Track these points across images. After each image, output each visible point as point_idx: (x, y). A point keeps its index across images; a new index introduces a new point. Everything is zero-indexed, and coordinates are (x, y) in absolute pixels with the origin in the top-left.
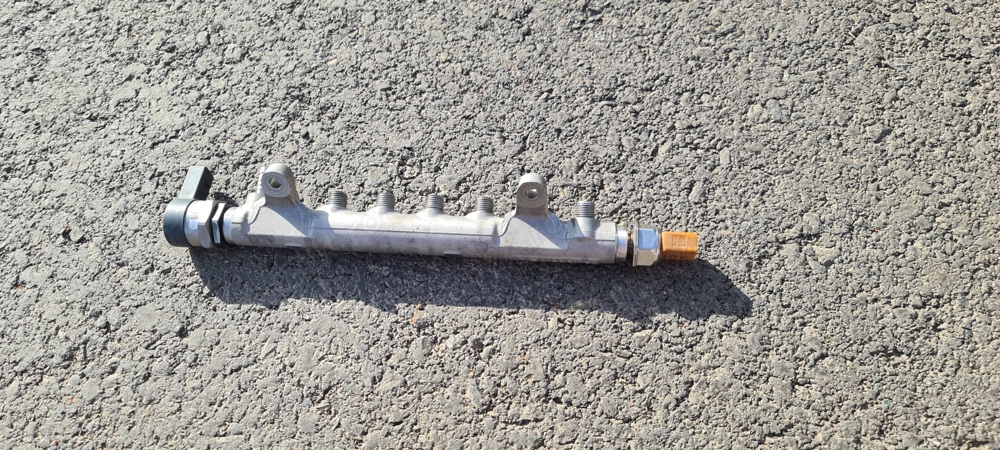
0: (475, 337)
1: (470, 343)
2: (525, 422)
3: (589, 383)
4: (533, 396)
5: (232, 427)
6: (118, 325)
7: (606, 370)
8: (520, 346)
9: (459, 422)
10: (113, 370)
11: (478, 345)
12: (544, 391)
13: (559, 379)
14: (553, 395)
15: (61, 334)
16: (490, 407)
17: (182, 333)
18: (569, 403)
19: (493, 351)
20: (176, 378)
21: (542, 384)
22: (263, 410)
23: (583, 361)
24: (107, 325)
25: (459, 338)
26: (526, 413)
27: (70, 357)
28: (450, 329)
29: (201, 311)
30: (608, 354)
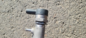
0: (63, 22)
1: (62, 22)
2: (68, 36)
3: (80, 33)
4: (71, 33)
5: (27, 26)
6: (14, 8)
7: (84, 32)
8: (70, 25)
9: (58, 34)
10: (13, 15)
11: (63, 23)
12: (72, 33)
13: (75, 31)
14: (74, 34)
15: (7, 8)
16: (63, 33)
17: (22, 11)
18: (76, 35)
19: (66, 25)
20: (21, 17)
21: (72, 31)
22: (31, 25)
23: (80, 30)
24: (13, 8)
25: (61, 21)
26: (69, 35)
27: (8, 11)
28: (60, 19)
29: (24, 9)
30: (85, 30)
